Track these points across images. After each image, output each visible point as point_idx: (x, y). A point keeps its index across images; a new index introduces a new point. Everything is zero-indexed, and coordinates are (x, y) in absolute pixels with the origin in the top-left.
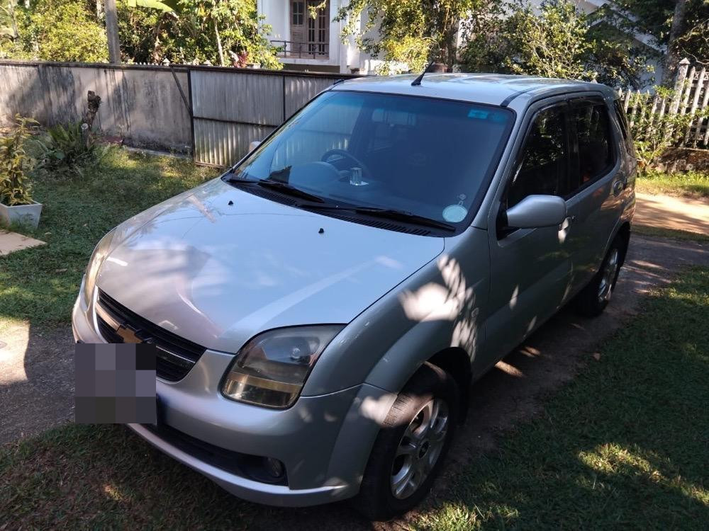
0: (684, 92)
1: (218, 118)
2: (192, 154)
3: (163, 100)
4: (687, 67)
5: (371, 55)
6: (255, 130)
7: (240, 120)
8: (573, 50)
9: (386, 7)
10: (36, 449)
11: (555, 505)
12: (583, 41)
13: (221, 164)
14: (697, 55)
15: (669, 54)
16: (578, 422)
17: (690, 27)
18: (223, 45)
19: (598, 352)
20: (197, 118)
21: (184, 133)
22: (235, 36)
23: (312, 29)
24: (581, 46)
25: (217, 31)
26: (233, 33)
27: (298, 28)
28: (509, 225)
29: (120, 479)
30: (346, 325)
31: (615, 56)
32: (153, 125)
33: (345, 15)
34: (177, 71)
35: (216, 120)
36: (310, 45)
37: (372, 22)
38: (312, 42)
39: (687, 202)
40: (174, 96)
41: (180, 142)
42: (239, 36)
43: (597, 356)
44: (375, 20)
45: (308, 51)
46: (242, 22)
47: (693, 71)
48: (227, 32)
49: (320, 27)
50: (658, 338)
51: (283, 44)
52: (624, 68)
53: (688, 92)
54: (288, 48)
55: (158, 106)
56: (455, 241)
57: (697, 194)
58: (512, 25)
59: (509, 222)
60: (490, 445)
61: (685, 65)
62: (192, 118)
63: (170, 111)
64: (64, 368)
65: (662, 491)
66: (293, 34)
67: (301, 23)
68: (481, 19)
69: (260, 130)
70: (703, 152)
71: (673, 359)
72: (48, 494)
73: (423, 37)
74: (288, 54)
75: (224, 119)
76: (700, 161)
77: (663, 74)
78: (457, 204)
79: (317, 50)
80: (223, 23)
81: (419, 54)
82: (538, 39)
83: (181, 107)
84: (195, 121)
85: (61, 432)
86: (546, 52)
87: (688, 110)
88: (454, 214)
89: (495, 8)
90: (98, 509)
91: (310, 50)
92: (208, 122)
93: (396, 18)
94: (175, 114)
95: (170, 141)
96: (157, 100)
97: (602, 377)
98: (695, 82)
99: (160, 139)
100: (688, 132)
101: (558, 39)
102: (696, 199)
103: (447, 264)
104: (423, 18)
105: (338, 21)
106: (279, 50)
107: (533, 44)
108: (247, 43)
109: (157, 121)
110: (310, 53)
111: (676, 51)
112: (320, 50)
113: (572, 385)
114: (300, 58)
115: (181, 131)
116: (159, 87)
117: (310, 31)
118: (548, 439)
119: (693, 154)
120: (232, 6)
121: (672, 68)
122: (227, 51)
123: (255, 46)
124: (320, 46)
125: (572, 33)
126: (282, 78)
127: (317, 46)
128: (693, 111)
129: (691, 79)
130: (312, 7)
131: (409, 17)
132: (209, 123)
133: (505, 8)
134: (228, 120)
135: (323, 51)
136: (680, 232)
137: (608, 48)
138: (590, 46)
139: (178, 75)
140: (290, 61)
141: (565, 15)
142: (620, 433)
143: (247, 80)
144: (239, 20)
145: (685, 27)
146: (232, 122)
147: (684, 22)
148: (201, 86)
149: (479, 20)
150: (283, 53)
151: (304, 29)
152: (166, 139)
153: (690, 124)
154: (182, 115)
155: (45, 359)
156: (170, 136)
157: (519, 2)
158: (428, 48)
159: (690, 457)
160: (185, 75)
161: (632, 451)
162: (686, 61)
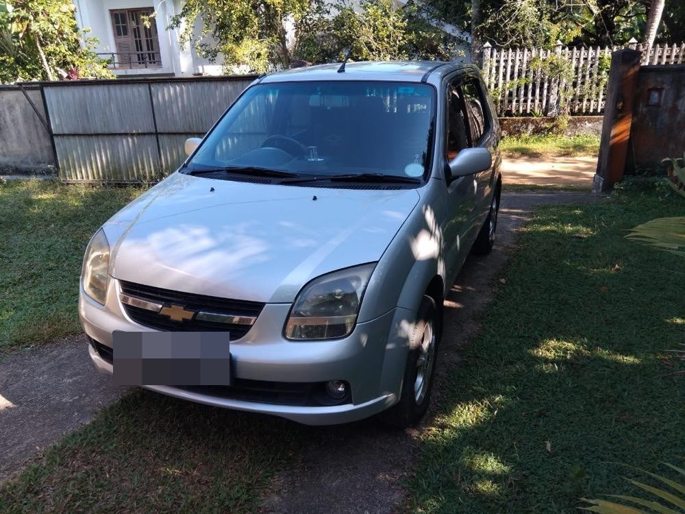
0: (491, 71)
1: (81, 132)
2: (57, 173)
3: (13, 121)
4: (490, 49)
5: (210, 60)
6: (124, 141)
7: (107, 131)
8: (398, 42)
9: (220, 12)
10: (62, 454)
11: (525, 386)
12: (404, 34)
13: (91, 178)
14: (495, 39)
15: (473, 40)
16: (512, 328)
17: (487, 16)
18: (48, 61)
19: (502, 278)
20: (57, 135)
21: (42, 152)
22: (60, 52)
23: (149, 39)
24: (404, 39)
25: (39, 47)
26: (57, 48)
27: (123, 39)
28: (453, 175)
29: (165, 457)
30: (378, 262)
31: (431, 46)
32: (4, 149)
33: (178, 22)
34: (26, 89)
35: (79, 135)
36: (138, 55)
37: (208, 28)
38: (140, 52)
39: (513, 162)
40: (25, 115)
41: (39, 163)
42: (63, 51)
43: (503, 281)
44: (211, 26)
45: (137, 60)
46: (65, 36)
47: (495, 53)
48: (51, 48)
49: (147, 37)
50: (540, 260)
51: (111, 56)
52: (439, 54)
53: (494, 71)
54: (116, 60)
55: (7, 127)
56: (424, 190)
57: (517, 155)
58: (339, 23)
59: (452, 172)
60: (457, 359)
61: (488, 47)
62: (52, 136)
63: (24, 132)
64: (43, 385)
65: (589, 361)
66: (118, 45)
67: (125, 34)
68: (310, 19)
69: (130, 140)
70: (512, 120)
71: (557, 272)
72: (102, 486)
73: (259, 39)
74: (117, 65)
75: (89, 133)
76: (511, 127)
77: (471, 57)
78: (413, 162)
79: (147, 59)
80: (46, 38)
81: (259, 55)
82: (366, 35)
83: (36, 126)
84: (56, 140)
85: (80, 435)
86: (374, 45)
87: (496, 86)
88: (415, 170)
89: (319, 8)
90: (158, 485)
91: (139, 60)
92: (71, 137)
93: (232, 22)
94: (29, 133)
95: (27, 163)
96: (5, 122)
97: (514, 294)
98: (498, 61)
99: (14, 162)
100: (499, 104)
101: (383, 33)
102: (517, 158)
103: (426, 209)
104: (256, 21)
105: (173, 29)
106: (109, 62)
107: (363, 39)
108: (75, 58)
109: (9, 143)
110: (140, 63)
111: (478, 36)
112: (150, 59)
113: (495, 304)
114: (131, 68)
115: (39, 151)
116: (6, 107)
117: (136, 41)
118: (497, 344)
119: (505, 122)
120: (53, 20)
121: (478, 51)
122: (53, 67)
123: (83, 61)
124: (149, 54)
125: (395, 27)
126: (147, 86)
127: (147, 55)
128: (500, 85)
129: (495, 59)
130: (145, 17)
131: (244, 21)
132: (72, 139)
133: (328, 8)
134: (93, 132)
135: (154, 59)
136: (514, 185)
137: (425, 38)
138: (411, 37)
139: (29, 93)
140: (122, 72)
141: (385, 11)
142: (544, 329)
143: (109, 91)
144: (62, 34)
145: (483, 17)
146: (97, 135)
147: (480, 12)
148: (58, 102)
149: (308, 21)
150: (112, 66)
151: (130, 39)
152: (22, 162)
153: (500, 98)
154: (38, 134)
155: (17, 381)
156: (26, 158)
157: (342, 2)
158: (266, 49)
159: (597, 335)
160: (38, 92)
161: (558, 340)
162: (488, 44)
